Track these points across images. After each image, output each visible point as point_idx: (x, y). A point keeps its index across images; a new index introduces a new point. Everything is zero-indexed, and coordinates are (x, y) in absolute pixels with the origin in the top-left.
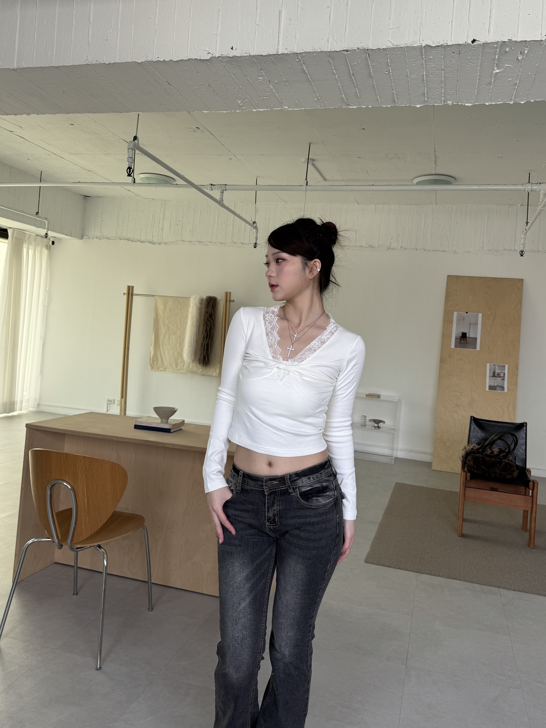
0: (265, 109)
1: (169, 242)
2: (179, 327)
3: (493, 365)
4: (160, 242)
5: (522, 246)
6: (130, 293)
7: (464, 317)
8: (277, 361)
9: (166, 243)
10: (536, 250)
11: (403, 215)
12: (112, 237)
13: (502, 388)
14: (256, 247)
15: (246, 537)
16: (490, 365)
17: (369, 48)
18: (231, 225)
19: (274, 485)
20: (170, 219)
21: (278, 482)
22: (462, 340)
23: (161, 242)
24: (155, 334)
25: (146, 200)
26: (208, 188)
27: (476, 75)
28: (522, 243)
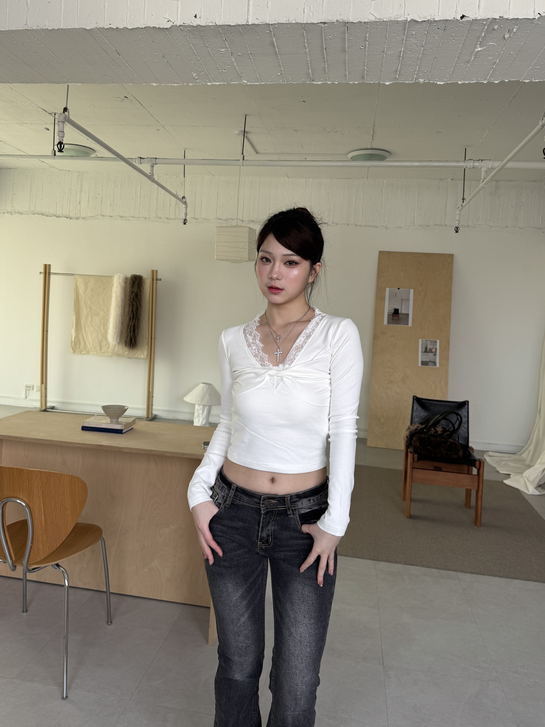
0: (221, 83)
1: (88, 217)
2: (103, 309)
3: (426, 340)
4: (77, 217)
5: (457, 222)
6: (47, 271)
7: (396, 293)
8: (267, 368)
9: (84, 218)
10: (466, 225)
11: (334, 189)
12: (26, 212)
13: (434, 363)
14: (186, 224)
15: (236, 558)
16: (422, 341)
17: (349, 21)
18: (155, 199)
19: (272, 504)
20: (88, 192)
21: (277, 501)
22: (395, 316)
23: (79, 216)
24: (76, 315)
25: (62, 171)
26: (137, 161)
27: (456, 52)
28: (457, 219)
